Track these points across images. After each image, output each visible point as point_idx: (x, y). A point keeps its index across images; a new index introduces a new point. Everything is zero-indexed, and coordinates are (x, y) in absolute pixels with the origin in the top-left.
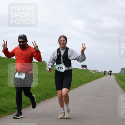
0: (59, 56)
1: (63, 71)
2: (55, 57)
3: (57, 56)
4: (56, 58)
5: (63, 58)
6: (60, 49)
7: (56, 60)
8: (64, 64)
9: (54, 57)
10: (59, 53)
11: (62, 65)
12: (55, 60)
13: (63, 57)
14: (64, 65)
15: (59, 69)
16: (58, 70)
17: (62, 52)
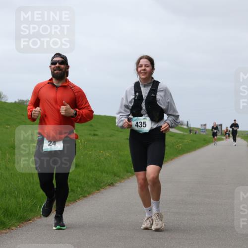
0: (138, 99)
1: (148, 131)
2: (131, 102)
3: (134, 99)
4: (133, 103)
5: (145, 104)
6: (140, 83)
7: (133, 107)
8: (149, 116)
9: (127, 101)
10: (137, 94)
11: (144, 119)
12: (130, 108)
13: (145, 102)
14: (148, 119)
15: (138, 126)
16: (136, 128)
17: (145, 91)
